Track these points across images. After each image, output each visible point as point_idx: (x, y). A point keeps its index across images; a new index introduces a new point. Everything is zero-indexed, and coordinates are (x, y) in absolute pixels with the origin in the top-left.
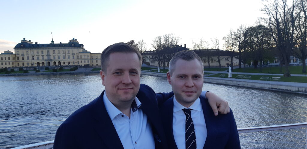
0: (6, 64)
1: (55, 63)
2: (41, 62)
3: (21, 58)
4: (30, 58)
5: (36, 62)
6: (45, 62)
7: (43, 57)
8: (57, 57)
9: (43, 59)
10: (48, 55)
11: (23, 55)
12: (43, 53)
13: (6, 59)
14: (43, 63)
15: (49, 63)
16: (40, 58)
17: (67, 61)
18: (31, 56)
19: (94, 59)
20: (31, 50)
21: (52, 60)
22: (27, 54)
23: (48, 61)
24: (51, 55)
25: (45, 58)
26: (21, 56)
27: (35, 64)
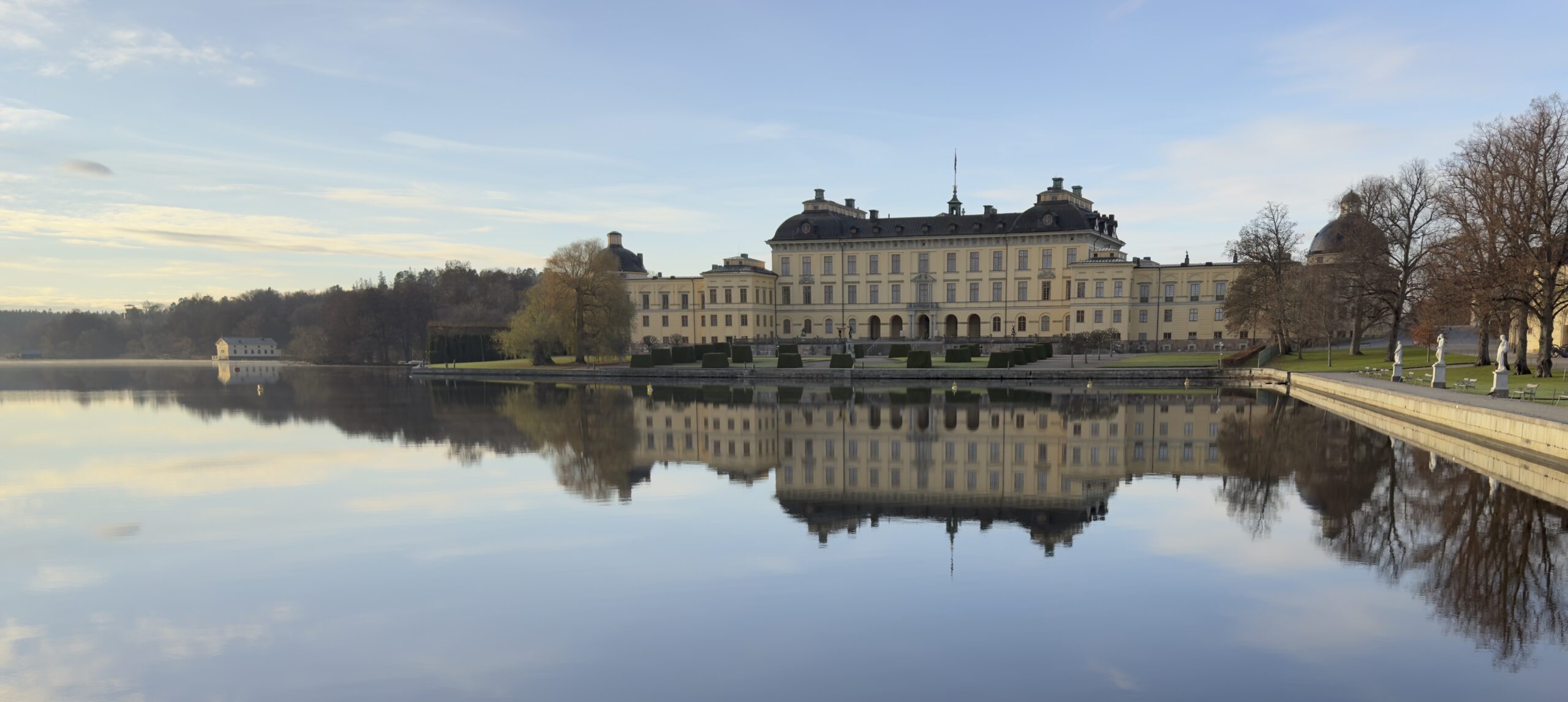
0: (729, 321)
1: (952, 321)
2: (885, 318)
3: (797, 294)
4: (837, 297)
5: (864, 318)
6: (905, 317)
7: (896, 288)
8: (962, 293)
9: (896, 299)
10: (923, 281)
11: (806, 281)
12: (896, 270)
13: (728, 299)
14: (896, 321)
15: (924, 321)
16: (885, 294)
17: (1013, 315)
18: (843, 283)
19: (1155, 300)
20: (844, 252)
21: (941, 305)
22: (828, 272)
23: (919, 314)
24: (934, 280)
25: (909, 294)
26: (801, 283)
27: (860, 324)
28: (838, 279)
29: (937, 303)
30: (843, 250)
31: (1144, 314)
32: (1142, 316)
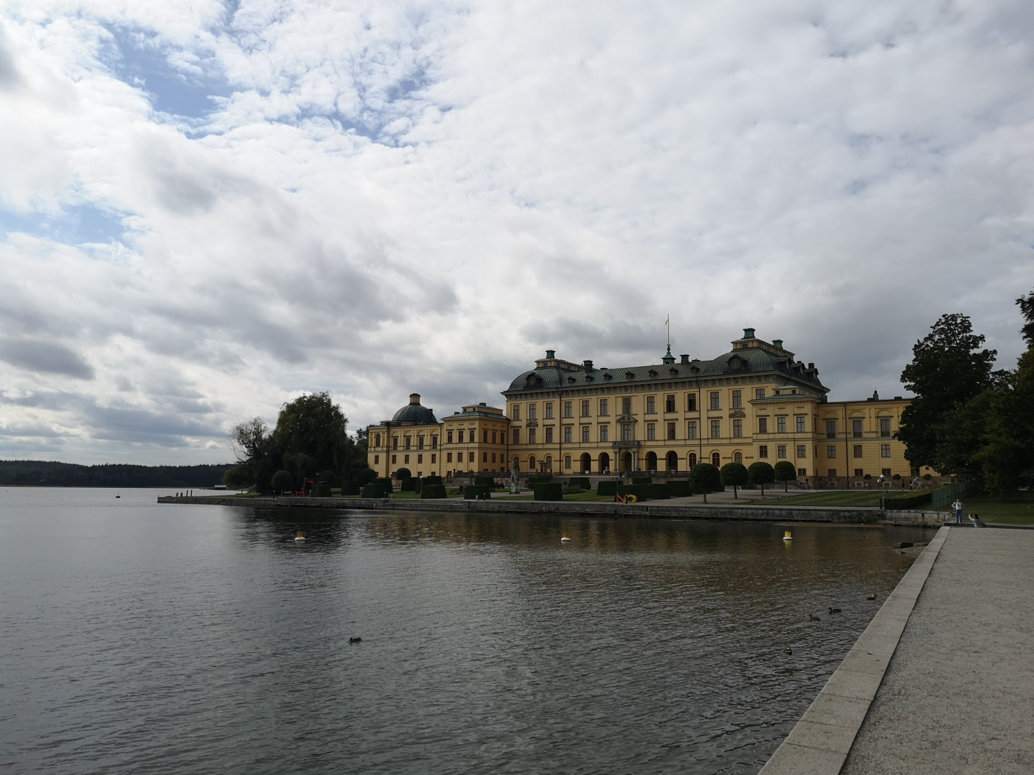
1: (652, 458)
2: (595, 455)
3: (524, 436)
4: (556, 437)
5: (577, 455)
6: (611, 454)
7: (604, 428)
8: (661, 432)
9: (604, 439)
10: (627, 421)
11: (532, 425)
12: (604, 413)
13: (461, 439)
14: (604, 459)
15: (627, 459)
16: (594, 434)
17: (707, 452)
18: (561, 425)
19: (844, 436)
20: (562, 399)
21: (643, 443)
22: (549, 417)
23: (623, 451)
24: (636, 421)
25: (614, 433)
26: (528, 426)
27: (574, 461)
28: (556, 422)
29: (639, 442)
30: (560, 398)
31: (832, 449)
32: (830, 452)
